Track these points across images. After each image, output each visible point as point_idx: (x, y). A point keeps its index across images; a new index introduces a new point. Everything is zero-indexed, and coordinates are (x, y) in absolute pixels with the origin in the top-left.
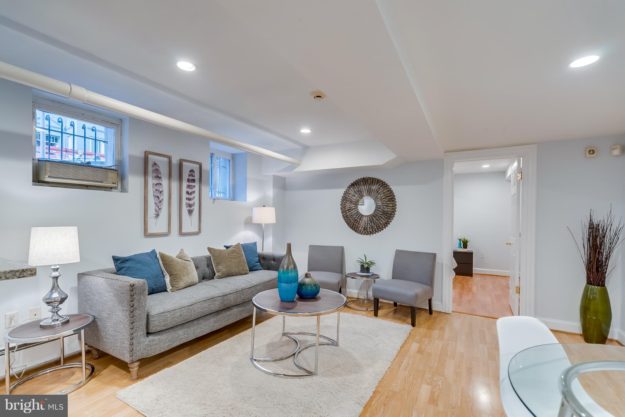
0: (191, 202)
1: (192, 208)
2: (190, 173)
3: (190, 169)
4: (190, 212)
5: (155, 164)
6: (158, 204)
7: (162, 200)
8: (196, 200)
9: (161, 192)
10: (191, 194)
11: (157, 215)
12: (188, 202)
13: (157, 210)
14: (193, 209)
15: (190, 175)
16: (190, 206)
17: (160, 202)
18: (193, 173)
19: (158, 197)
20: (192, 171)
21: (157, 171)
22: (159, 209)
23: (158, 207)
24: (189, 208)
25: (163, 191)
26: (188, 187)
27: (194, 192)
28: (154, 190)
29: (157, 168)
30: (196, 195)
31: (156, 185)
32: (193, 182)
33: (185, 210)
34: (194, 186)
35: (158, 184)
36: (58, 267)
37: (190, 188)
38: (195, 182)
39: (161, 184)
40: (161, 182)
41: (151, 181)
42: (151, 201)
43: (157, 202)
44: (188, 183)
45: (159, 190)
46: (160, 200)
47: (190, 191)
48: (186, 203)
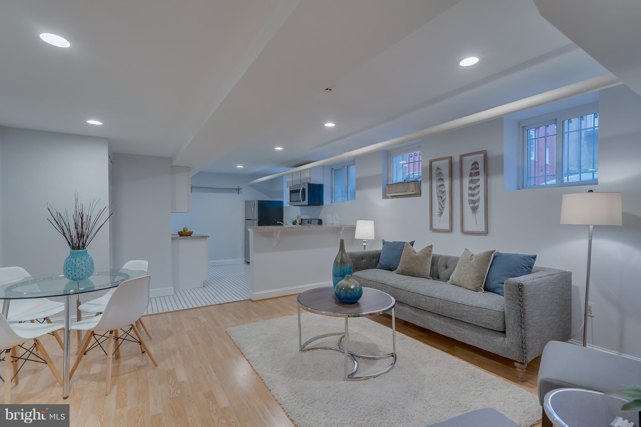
0: (475, 198)
1: (476, 205)
2: (473, 166)
3: (473, 162)
4: (474, 209)
5: (438, 168)
6: (442, 204)
7: (445, 199)
8: (482, 196)
9: (443, 192)
10: (474, 189)
11: (441, 213)
12: (471, 198)
13: (441, 208)
14: (478, 206)
15: (472, 169)
16: (473, 202)
17: (443, 201)
18: (477, 166)
19: (441, 197)
20: (476, 163)
21: (440, 174)
22: (443, 208)
23: (441, 206)
24: (473, 205)
25: (445, 191)
26: (471, 182)
27: (479, 186)
28: (438, 191)
29: (440, 171)
30: (482, 189)
31: (439, 186)
32: (476, 176)
33: (467, 207)
34: (479, 180)
35: (441, 185)
36: (366, 241)
37: (473, 183)
38: (479, 175)
39: (443, 185)
40: (443, 183)
41: (435, 184)
42: (436, 200)
43: (440, 202)
44: (470, 178)
45: (441, 191)
46: (443, 199)
47: (473, 186)
48: (469, 200)
